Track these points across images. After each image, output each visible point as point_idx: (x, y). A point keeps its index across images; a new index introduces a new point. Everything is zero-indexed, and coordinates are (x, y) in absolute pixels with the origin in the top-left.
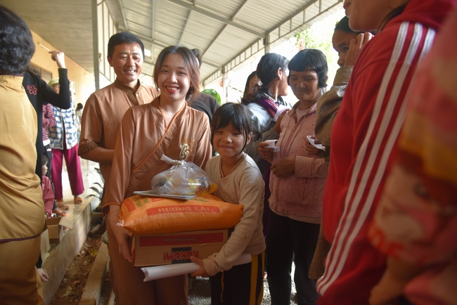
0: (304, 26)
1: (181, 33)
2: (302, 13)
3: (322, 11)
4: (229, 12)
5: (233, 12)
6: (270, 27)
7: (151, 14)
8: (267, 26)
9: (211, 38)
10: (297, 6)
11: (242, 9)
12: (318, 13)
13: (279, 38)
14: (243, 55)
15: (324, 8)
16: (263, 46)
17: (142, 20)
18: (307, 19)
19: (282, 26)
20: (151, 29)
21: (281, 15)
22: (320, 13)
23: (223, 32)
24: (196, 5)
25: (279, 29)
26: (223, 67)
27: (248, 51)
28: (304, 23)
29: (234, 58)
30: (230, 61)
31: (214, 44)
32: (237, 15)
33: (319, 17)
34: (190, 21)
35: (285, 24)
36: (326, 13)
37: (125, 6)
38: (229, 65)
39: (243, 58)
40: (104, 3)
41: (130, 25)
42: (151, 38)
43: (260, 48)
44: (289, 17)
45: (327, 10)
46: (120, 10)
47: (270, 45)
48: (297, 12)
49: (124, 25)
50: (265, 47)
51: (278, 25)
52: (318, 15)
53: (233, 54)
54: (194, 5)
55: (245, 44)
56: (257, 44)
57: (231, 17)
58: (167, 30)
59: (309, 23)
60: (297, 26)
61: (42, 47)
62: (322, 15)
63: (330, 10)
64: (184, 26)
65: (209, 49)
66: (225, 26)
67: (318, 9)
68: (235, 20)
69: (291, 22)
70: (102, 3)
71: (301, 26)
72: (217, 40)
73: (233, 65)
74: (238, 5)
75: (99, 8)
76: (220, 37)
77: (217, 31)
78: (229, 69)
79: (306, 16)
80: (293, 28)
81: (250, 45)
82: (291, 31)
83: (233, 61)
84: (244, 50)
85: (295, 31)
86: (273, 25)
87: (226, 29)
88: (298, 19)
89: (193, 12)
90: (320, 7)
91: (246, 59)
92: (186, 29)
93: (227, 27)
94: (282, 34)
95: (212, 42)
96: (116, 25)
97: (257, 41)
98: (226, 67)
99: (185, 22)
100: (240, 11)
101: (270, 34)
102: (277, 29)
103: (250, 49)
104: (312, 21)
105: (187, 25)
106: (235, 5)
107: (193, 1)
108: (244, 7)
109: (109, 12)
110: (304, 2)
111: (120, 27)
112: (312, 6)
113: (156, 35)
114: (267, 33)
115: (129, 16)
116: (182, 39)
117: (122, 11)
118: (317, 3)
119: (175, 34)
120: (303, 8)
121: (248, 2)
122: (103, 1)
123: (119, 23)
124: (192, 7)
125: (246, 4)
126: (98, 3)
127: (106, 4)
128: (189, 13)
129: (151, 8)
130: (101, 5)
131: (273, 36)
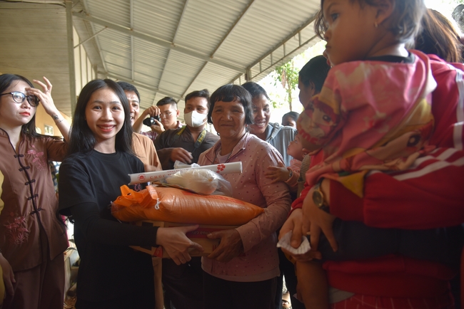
0: (285, 59)
1: (161, 73)
2: (282, 47)
3: (302, 43)
4: (209, 49)
5: (213, 49)
6: (251, 62)
7: (130, 55)
8: (248, 61)
9: (192, 76)
10: (276, 40)
11: (221, 46)
12: (298, 46)
13: (261, 72)
15: (303, 41)
17: (121, 62)
18: (287, 53)
19: (263, 60)
20: (131, 70)
21: (262, 50)
22: (300, 46)
23: (203, 70)
24: (175, 44)
25: (260, 64)
28: (285, 56)
32: (217, 52)
33: (299, 50)
34: (169, 60)
35: (266, 58)
36: (306, 45)
37: (103, 48)
40: (81, 46)
41: (108, 67)
42: (131, 78)
44: (270, 52)
45: (307, 43)
46: (98, 52)
48: (277, 46)
49: (103, 67)
51: (259, 60)
52: (298, 48)
54: (173, 44)
55: (227, 80)
56: (238, 79)
57: (211, 55)
58: (147, 70)
59: (290, 56)
60: (278, 60)
62: (302, 48)
63: (310, 43)
64: (164, 66)
66: (206, 63)
67: (298, 42)
68: (215, 57)
69: (271, 56)
70: (79, 45)
71: (282, 59)
72: (197, 78)
74: (218, 42)
75: (76, 51)
76: (200, 74)
77: (198, 68)
79: (286, 49)
80: (274, 62)
81: (232, 81)
82: (272, 65)
85: (276, 65)
86: (254, 60)
87: (206, 67)
88: (278, 53)
89: (173, 51)
90: (300, 40)
92: (166, 68)
93: (208, 64)
94: (263, 68)
96: (95, 67)
97: (240, 74)
99: (165, 61)
100: (220, 48)
101: (251, 69)
102: (258, 64)
104: (292, 54)
105: (167, 65)
106: (214, 42)
107: (172, 40)
108: (223, 44)
109: (87, 55)
110: (284, 36)
111: (99, 69)
112: (292, 39)
113: (136, 75)
114: (248, 68)
115: (108, 58)
116: (162, 79)
117: (101, 53)
118: (297, 36)
119: (156, 74)
120: (283, 42)
121: (227, 38)
122: (80, 44)
123: (97, 65)
124: (172, 46)
125: (225, 41)
126: (75, 45)
127: (84, 47)
128: (168, 52)
129: (130, 49)
130: (78, 48)
131: (254, 71)
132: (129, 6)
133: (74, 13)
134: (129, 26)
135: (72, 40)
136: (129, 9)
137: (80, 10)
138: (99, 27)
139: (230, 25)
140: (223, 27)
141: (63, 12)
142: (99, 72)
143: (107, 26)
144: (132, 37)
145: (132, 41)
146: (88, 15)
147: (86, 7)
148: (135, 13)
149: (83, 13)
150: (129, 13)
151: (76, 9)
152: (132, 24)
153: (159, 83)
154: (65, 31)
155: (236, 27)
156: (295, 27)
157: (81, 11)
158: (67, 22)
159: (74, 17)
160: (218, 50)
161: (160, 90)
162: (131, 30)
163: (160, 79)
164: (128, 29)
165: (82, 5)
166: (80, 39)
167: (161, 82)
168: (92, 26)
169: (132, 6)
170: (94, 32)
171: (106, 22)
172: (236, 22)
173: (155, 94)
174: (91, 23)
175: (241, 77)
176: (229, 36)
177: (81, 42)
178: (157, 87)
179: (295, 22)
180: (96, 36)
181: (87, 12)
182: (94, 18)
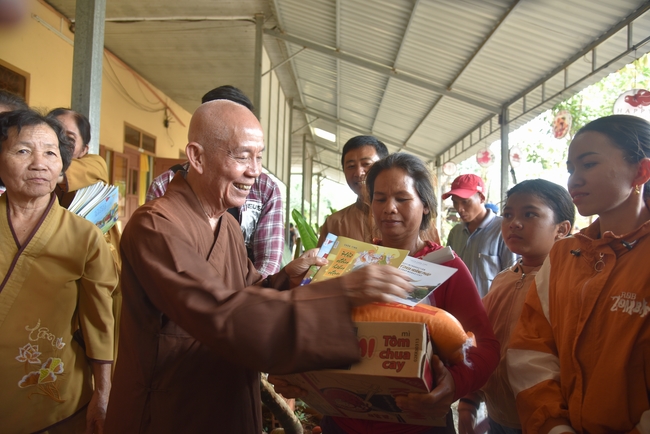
0: (566, 93)
1: (377, 110)
2: (562, 73)
3: (597, 67)
4: (446, 77)
5: (451, 77)
6: (511, 97)
7: (336, 84)
8: (505, 95)
9: (419, 116)
10: (553, 62)
11: (464, 72)
12: (590, 71)
13: (525, 113)
14: (467, 139)
15: (600, 62)
16: (499, 126)
18: (570, 83)
19: (529, 94)
20: (336, 105)
21: (529, 78)
22: (594, 72)
23: (436, 107)
24: (397, 70)
25: (524, 100)
26: (438, 157)
27: (476, 134)
28: (566, 89)
29: (454, 144)
30: (448, 148)
31: (424, 124)
32: (457, 82)
34: (388, 92)
35: (534, 91)
36: (604, 70)
37: (301, 75)
38: (447, 154)
39: (467, 145)
40: (273, 72)
41: (308, 101)
42: (335, 117)
43: (494, 128)
44: (541, 81)
45: (606, 66)
46: (294, 81)
47: (510, 124)
48: (554, 72)
49: (300, 101)
50: (502, 128)
51: (522, 94)
52: (590, 74)
53: (453, 139)
54: (394, 70)
55: (470, 124)
56: (488, 122)
57: (449, 85)
59: (574, 88)
60: (554, 94)
62: (597, 74)
63: (612, 66)
64: (380, 100)
65: (417, 131)
66: (440, 97)
67: (591, 65)
68: (454, 89)
69: (543, 88)
70: (270, 71)
71: (560, 93)
72: (428, 119)
73: (453, 155)
74: (459, 66)
75: (265, 80)
76: (432, 113)
77: (428, 105)
78: (447, 159)
79: (569, 77)
80: (547, 97)
81: (479, 125)
82: (543, 102)
83: (453, 149)
84: (469, 132)
85: (550, 102)
86: (515, 94)
87: (441, 103)
88: (556, 82)
89: (393, 80)
90: (593, 62)
91: (471, 146)
92: (383, 104)
93: (443, 99)
94: (529, 107)
95: (422, 120)
96: (290, 101)
97: (489, 118)
98: (442, 157)
99: (382, 94)
100: (462, 75)
101: (510, 107)
102: (521, 99)
103: (478, 130)
104: (579, 85)
105: (385, 99)
106: (454, 66)
107: (392, 65)
108: (467, 69)
109: (280, 84)
110: (566, 57)
111: (295, 104)
112: (580, 60)
113: (342, 113)
114: (505, 105)
115: (307, 89)
116: (379, 118)
117: (298, 82)
118: (589, 55)
119: (369, 111)
120: (563, 65)
121: (474, 61)
122: (271, 69)
123: (293, 99)
124: (392, 72)
125: (471, 65)
126: (264, 71)
127: (276, 74)
128: (387, 81)
129: (335, 77)
130: (268, 75)
131: (514, 110)
132: (335, 18)
133: (266, 31)
134: (335, 46)
135: (260, 65)
137: (273, 26)
138: (296, 48)
139: (479, 41)
140: (468, 44)
141: (252, 29)
142: (295, 107)
143: (306, 45)
144: (339, 60)
145: (338, 66)
146: (282, 32)
147: (280, 22)
148: (343, 27)
149: (277, 31)
150: (335, 27)
151: (268, 25)
152: (338, 43)
153: (373, 124)
154: (253, 54)
155: (489, 43)
156: (588, 41)
157: (274, 28)
158: (256, 42)
159: (265, 36)
160: (459, 79)
162: (337, 51)
163: (374, 119)
164: (334, 52)
165: (276, 20)
166: (271, 64)
167: (376, 122)
168: (288, 47)
169: (339, 17)
170: (290, 54)
171: (304, 41)
172: (488, 35)
174: (287, 43)
175: (493, 119)
176: (477, 57)
177: (273, 67)
178: (371, 129)
179: (588, 32)
180: (291, 59)
181: (282, 28)
182: (290, 36)
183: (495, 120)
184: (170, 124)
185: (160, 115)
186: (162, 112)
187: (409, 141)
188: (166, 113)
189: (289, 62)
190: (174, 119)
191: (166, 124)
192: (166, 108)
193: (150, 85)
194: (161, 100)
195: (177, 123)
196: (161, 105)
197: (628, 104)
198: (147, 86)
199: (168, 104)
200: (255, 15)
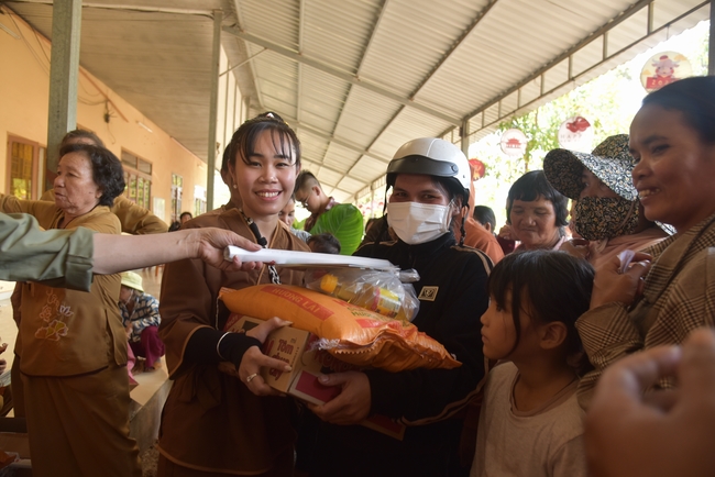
0: (519, 112)
1: (339, 115)
2: (516, 93)
3: (546, 90)
4: (410, 88)
5: (414, 88)
6: (470, 110)
7: (297, 86)
9: (383, 123)
10: (509, 82)
11: (427, 84)
12: (539, 95)
13: (483, 127)
15: (548, 87)
16: (460, 138)
17: (285, 95)
18: (523, 103)
19: (488, 109)
20: (297, 107)
21: (486, 95)
22: (542, 95)
23: (399, 116)
24: (360, 77)
25: (483, 115)
28: (519, 108)
31: (387, 131)
32: (420, 93)
33: (540, 101)
34: (351, 98)
35: (492, 107)
37: (260, 74)
40: (231, 73)
41: (266, 100)
42: (296, 119)
44: (498, 98)
46: (253, 80)
47: (470, 137)
48: (509, 91)
49: (257, 100)
50: (462, 140)
51: (481, 109)
52: (539, 98)
54: (357, 77)
56: (450, 133)
57: (411, 95)
58: (316, 108)
59: (529, 107)
61: (141, 127)
64: (343, 105)
65: (380, 138)
66: (402, 107)
67: (539, 89)
68: (416, 99)
69: (500, 105)
70: (227, 72)
71: (515, 112)
72: (390, 126)
74: (421, 79)
75: (222, 81)
76: (395, 121)
77: (392, 112)
79: (523, 97)
80: (504, 113)
81: (442, 135)
82: (501, 118)
86: (474, 108)
87: (404, 111)
88: (509, 102)
90: (542, 86)
92: (345, 109)
93: (405, 108)
94: (487, 122)
95: (384, 127)
96: (247, 99)
97: (451, 129)
99: (345, 99)
100: (424, 87)
101: (471, 120)
102: (481, 114)
106: (418, 78)
107: (355, 72)
108: (429, 81)
109: (237, 83)
111: (252, 102)
112: (531, 83)
113: (302, 115)
114: (466, 118)
115: (265, 88)
116: (340, 122)
117: (256, 81)
118: (538, 79)
119: (331, 115)
120: (518, 86)
121: (435, 75)
122: (228, 70)
123: (250, 97)
124: (355, 79)
125: (432, 78)
126: (221, 72)
127: (234, 74)
128: (350, 87)
129: (296, 80)
130: (225, 76)
131: (474, 123)
132: (299, 22)
133: (224, 28)
134: (297, 48)
135: (218, 65)
136: (298, 27)
137: (231, 24)
138: (256, 48)
139: (440, 57)
140: (431, 60)
141: (210, 25)
142: (252, 107)
143: (267, 46)
144: (301, 64)
145: (300, 69)
146: (242, 31)
147: (241, 20)
148: (306, 32)
149: (236, 27)
150: (298, 31)
151: (227, 22)
152: (301, 46)
153: (334, 128)
154: (210, 49)
155: (449, 60)
156: (537, 66)
157: (234, 25)
158: (214, 38)
159: (222, 32)
160: (421, 91)
161: (336, 137)
162: (300, 53)
163: (336, 123)
164: (296, 54)
165: (236, 18)
166: (229, 62)
167: (338, 127)
168: (247, 46)
169: (302, 22)
170: (249, 55)
171: (265, 42)
173: (328, 143)
174: (247, 42)
175: (454, 131)
176: (438, 71)
177: (230, 67)
178: (332, 133)
180: (251, 60)
181: (242, 27)
182: (250, 36)
183: (456, 132)
184: (111, 119)
185: (101, 110)
186: (103, 106)
187: (372, 147)
188: (106, 107)
189: (248, 63)
190: (116, 114)
191: (107, 118)
192: (107, 100)
193: (89, 75)
194: (101, 92)
195: (119, 118)
196: (101, 98)
197: (569, 131)
198: (85, 75)
199: (110, 97)
200: (213, 10)
